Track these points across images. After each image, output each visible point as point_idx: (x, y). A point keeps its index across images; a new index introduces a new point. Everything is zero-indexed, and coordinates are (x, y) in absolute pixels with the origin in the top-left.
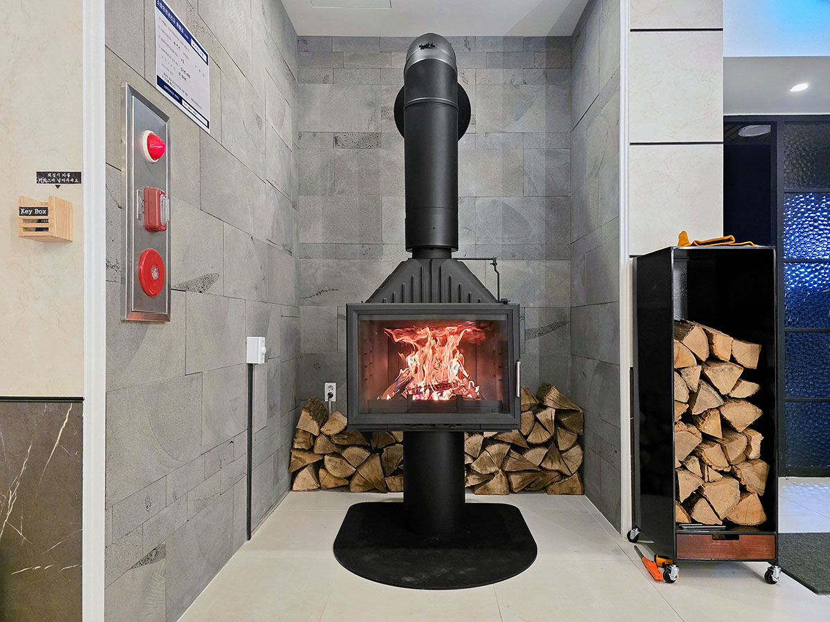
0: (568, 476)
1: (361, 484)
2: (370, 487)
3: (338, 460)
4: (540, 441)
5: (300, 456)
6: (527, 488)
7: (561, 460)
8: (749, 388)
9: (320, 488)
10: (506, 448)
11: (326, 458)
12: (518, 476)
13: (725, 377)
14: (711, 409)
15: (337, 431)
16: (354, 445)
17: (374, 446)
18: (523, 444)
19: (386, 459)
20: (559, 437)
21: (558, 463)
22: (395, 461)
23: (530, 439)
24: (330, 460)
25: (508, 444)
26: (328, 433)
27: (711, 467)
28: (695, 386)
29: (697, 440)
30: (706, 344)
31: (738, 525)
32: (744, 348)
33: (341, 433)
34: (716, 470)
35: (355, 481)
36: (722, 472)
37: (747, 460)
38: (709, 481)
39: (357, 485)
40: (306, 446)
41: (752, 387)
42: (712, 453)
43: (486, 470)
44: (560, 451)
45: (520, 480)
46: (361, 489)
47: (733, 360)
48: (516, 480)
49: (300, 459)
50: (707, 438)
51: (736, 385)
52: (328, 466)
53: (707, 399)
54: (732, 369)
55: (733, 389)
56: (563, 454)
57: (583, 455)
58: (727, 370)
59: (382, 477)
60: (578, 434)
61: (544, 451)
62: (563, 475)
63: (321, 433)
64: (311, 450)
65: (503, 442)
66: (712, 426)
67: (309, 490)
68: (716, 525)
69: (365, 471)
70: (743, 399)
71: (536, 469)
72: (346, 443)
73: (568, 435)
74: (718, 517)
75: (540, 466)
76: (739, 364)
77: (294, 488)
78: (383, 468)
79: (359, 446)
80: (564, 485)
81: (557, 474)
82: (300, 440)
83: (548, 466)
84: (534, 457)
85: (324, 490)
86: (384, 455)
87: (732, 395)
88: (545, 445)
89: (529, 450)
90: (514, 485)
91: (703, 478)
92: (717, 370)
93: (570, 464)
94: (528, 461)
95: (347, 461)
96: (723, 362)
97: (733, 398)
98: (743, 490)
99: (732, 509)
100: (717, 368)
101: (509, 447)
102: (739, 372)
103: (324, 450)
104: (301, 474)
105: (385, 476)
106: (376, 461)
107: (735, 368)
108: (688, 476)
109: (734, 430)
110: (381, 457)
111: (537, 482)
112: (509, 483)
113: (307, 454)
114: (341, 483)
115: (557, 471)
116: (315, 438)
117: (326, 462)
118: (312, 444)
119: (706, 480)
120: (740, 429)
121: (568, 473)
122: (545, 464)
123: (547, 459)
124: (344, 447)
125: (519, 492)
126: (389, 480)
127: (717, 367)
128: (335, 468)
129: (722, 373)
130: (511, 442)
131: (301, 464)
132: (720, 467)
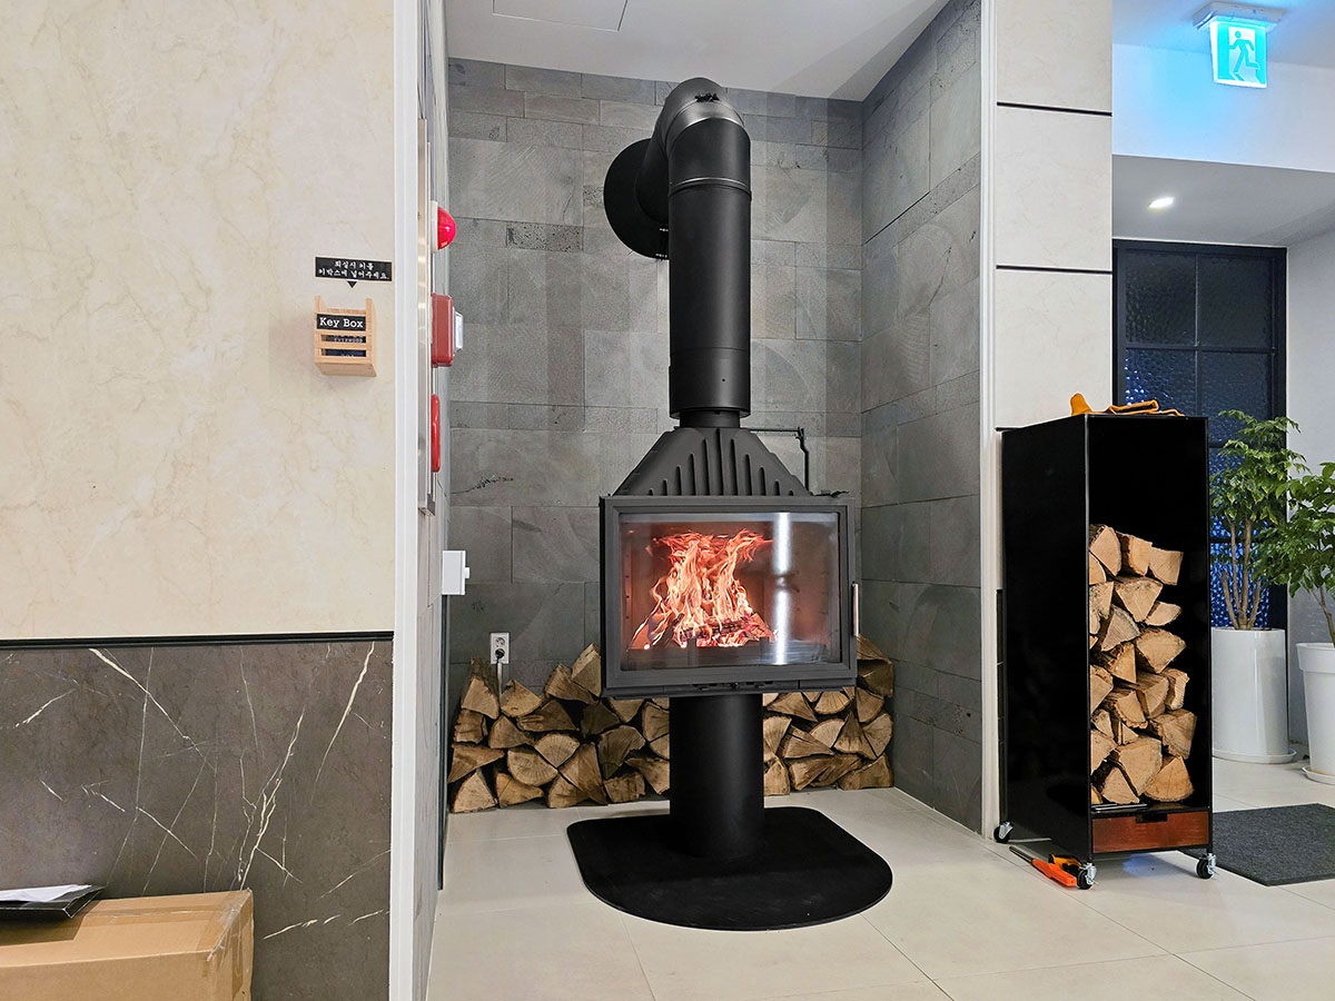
0: (871, 761)
1: (566, 794)
2: (582, 797)
3: (531, 757)
4: (833, 710)
5: (468, 754)
6: (813, 785)
7: (862, 737)
8: (1168, 613)
9: (497, 806)
10: (786, 724)
11: (511, 754)
12: (803, 765)
13: (1140, 598)
14: (1123, 643)
15: (528, 710)
16: (555, 732)
17: (585, 730)
18: (810, 716)
19: (607, 752)
20: (859, 703)
21: (858, 741)
22: (620, 754)
23: (819, 707)
24: (516, 758)
25: (788, 716)
26: (514, 713)
27: (1125, 723)
28: (1106, 611)
29: (1108, 687)
30: (1118, 552)
31: (1158, 802)
32: (1162, 557)
33: (534, 712)
34: (1131, 728)
35: (557, 789)
36: (1137, 730)
37: (1167, 711)
38: (1122, 744)
39: (560, 796)
40: (476, 737)
41: (1172, 609)
42: (1127, 704)
44: (860, 723)
45: (805, 771)
46: (566, 802)
47: (1150, 574)
48: (799, 770)
49: (467, 759)
50: (1119, 684)
51: (1154, 608)
52: (514, 767)
53: (1121, 629)
54: (1149, 585)
55: (1149, 614)
56: (865, 728)
57: (893, 728)
58: (1142, 588)
59: (600, 780)
60: (885, 697)
61: (838, 724)
62: (863, 759)
63: (501, 713)
64: (485, 743)
65: (780, 714)
66: (1125, 665)
67: (480, 810)
68: (1132, 804)
69: (573, 772)
70: (1162, 627)
71: (827, 752)
72: (541, 728)
73: (872, 699)
74: (1136, 793)
75: (833, 749)
76: (1157, 579)
77: (457, 807)
78: (600, 766)
79: (561, 732)
80: (867, 774)
81: (856, 759)
82: (466, 727)
83: (844, 747)
84: (826, 734)
85: (505, 808)
86: (602, 744)
87: (1148, 623)
88: (839, 715)
89: (817, 724)
90: (797, 780)
91: (1116, 739)
92: (1131, 588)
93: (874, 742)
94: (817, 741)
95: (543, 758)
96: (1139, 576)
97: (1151, 626)
98: (1166, 754)
99: (1152, 780)
101: (789, 721)
102: (1157, 590)
103: (506, 741)
104: (466, 785)
105: (603, 778)
106: (591, 754)
107: (1153, 584)
108: (1100, 739)
109: (1154, 673)
110: (597, 748)
111: (827, 773)
112: (790, 777)
113: (478, 749)
114: (531, 794)
115: (857, 754)
116: (490, 723)
117: (510, 762)
118: (486, 733)
119: (1120, 742)
120: (1159, 669)
121: (872, 756)
122: (841, 744)
123: (842, 737)
124: (537, 736)
125: (804, 790)
126: (609, 785)
127: (1131, 584)
128: (526, 770)
129: (1137, 592)
130: (792, 713)
131: (469, 767)
132: (1135, 723)
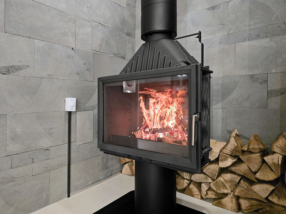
4: (266, 179)
10: (237, 178)
12: (246, 201)
18: (252, 178)
23: (258, 175)
25: (239, 175)
43: (220, 190)
45: (248, 205)
48: (244, 204)
65: (234, 173)
71: (263, 200)
75: (267, 199)
83: (275, 200)
84: (262, 190)
89: (256, 183)
90: (243, 207)
94: (255, 192)
101: (239, 178)
112: (239, 204)
122: (272, 198)
123: (274, 195)
130: (242, 174)
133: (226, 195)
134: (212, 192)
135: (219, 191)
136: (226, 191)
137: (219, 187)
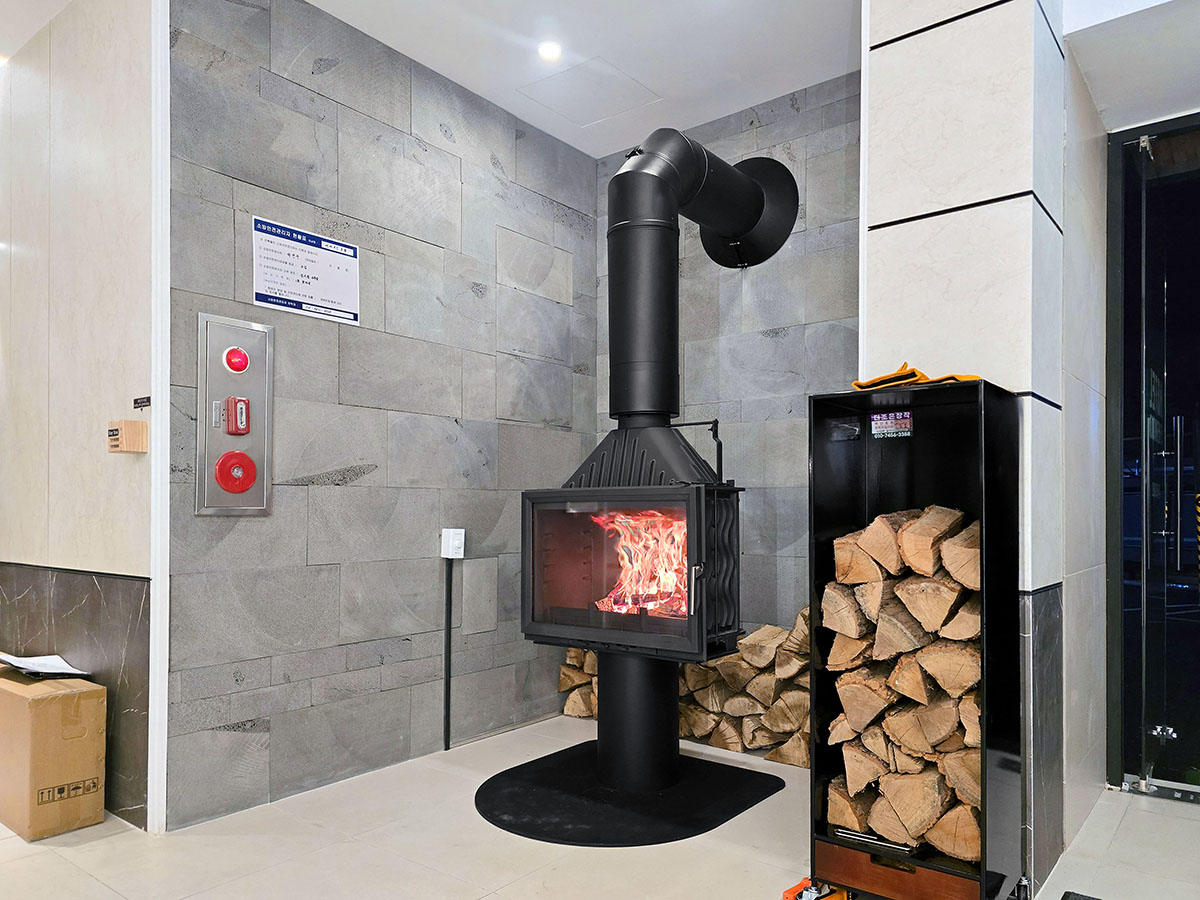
8: (969, 624)
13: (929, 605)
14: (902, 654)
27: (900, 748)
28: (873, 613)
29: (882, 702)
30: (895, 547)
31: (942, 854)
37: (965, 747)
38: (896, 772)
41: (974, 622)
42: (902, 726)
43: (779, 727)
47: (945, 575)
50: (904, 702)
51: (948, 618)
53: (893, 637)
54: (938, 589)
55: (945, 623)
58: (929, 591)
66: (907, 681)
70: (960, 642)
74: (909, 834)
76: (953, 579)
77: (565, 711)
87: (941, 634)
91: (888, 764)
92: (913, 590)
96: (922, 577)
97: (944, 638)
98: (954, 798)
99: (932, 825)
100: (914, 586)
104: (571, 697)
107: (943, 588)
108: (860, 756)
109: (944, 693)
119: (892, 768)
120: (954, 695)
129: (923, 596)
132: (914, 751)
133: (791, 733)
134: (764, 733)
135: (775, 730)
136: (788, 727)
137: (775, 719)
